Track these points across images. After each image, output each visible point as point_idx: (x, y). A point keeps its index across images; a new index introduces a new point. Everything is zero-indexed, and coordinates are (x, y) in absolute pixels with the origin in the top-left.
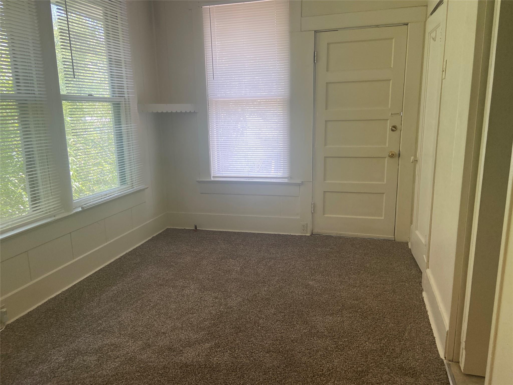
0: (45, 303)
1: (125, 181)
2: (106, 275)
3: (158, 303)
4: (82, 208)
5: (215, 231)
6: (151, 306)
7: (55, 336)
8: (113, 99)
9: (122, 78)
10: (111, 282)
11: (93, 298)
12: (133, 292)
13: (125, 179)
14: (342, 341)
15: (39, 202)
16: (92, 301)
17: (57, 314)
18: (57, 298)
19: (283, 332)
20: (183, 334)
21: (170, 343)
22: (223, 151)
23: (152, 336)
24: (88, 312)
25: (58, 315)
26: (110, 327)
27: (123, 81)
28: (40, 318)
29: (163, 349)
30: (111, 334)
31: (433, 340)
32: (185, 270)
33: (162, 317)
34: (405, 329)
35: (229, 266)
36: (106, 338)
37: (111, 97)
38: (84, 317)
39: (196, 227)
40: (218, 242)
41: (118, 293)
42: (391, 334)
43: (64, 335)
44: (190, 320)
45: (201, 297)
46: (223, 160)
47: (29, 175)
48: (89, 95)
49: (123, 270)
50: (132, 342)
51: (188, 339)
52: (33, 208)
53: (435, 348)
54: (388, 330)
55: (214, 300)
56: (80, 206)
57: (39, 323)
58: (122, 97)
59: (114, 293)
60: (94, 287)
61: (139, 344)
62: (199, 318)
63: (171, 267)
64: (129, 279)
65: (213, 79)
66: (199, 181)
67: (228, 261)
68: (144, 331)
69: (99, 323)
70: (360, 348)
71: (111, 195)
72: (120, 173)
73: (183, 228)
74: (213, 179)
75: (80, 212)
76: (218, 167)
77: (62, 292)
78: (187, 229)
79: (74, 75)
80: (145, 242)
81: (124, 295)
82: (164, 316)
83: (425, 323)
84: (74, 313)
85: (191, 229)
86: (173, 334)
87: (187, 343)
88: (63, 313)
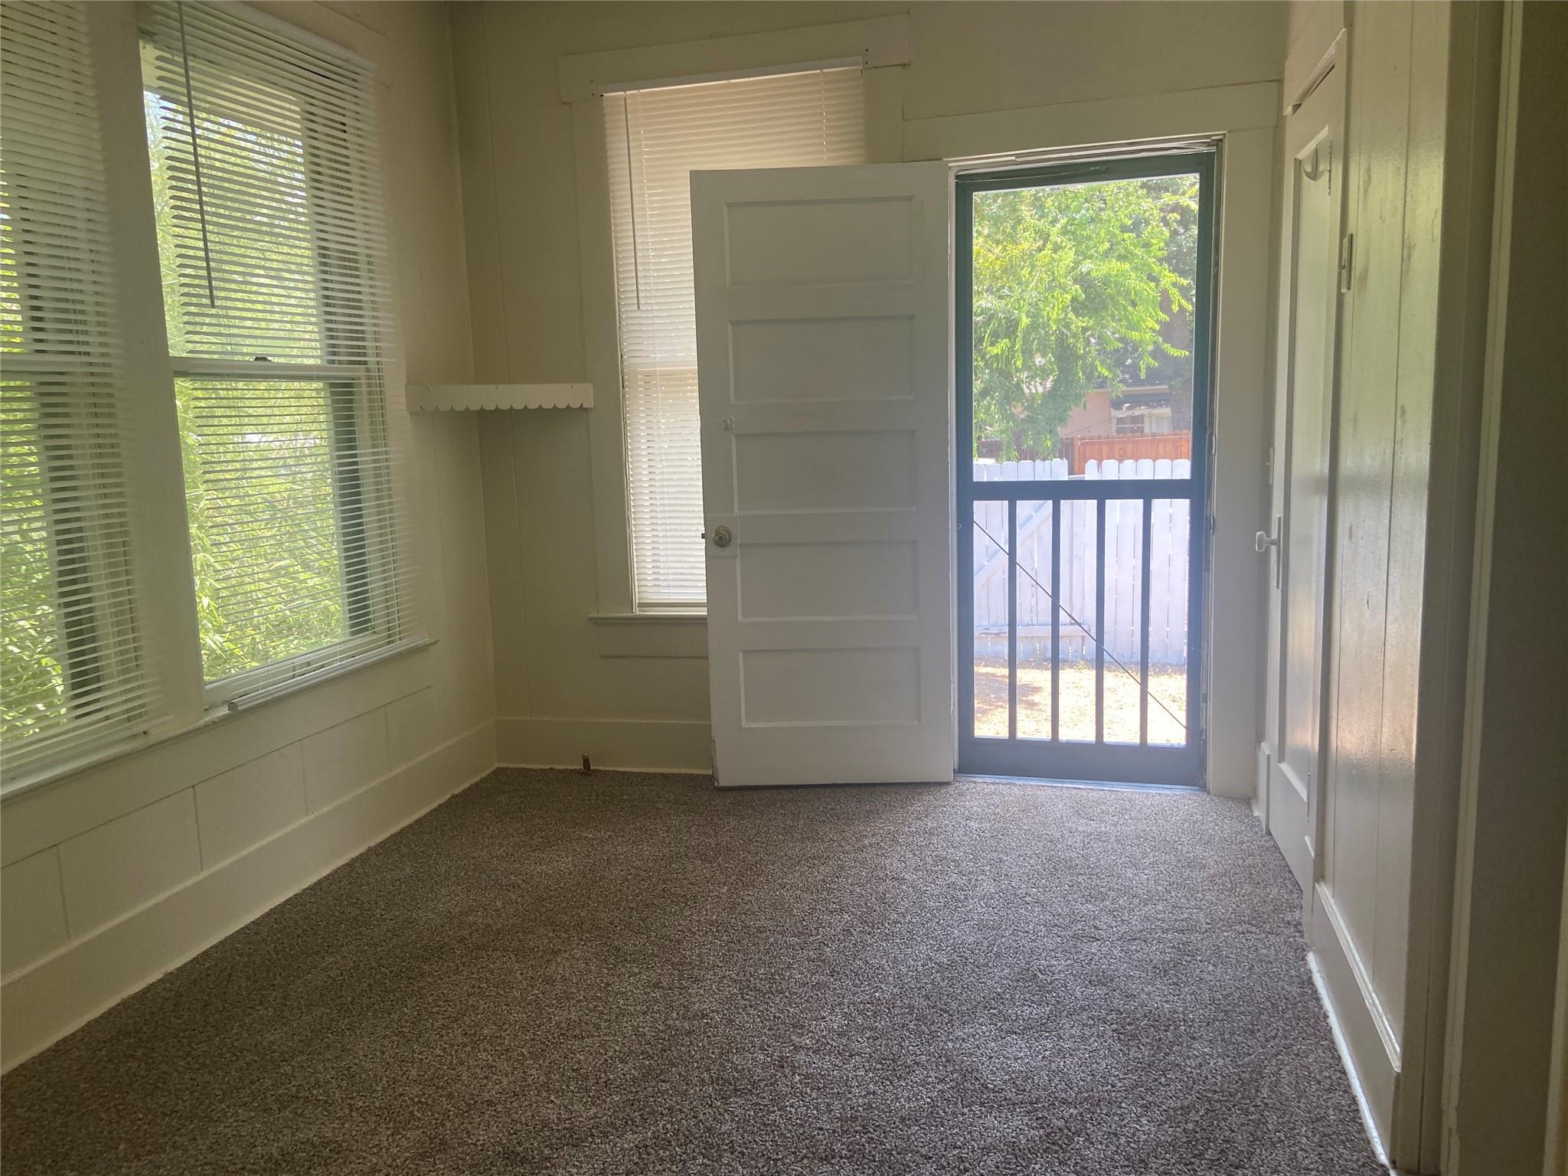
0: (110, 1010)
1: (365, 622)
2: (306, 918)
3: (472, 1006)
4: (232, 706)
5: (648, 774)
6: (447, 1015)
7: (141, 1116)
8: (333, 370)
9: (360, 308)
10: (319, 941)
11: (263, 992)
12: (391, 972)
13: (367, 614)
14: (1062, 1118)
15: (99, 689)
16: (261, 1004)
17: (150, 1045)
18: (149, 995)
19: (874, 1093)
20: (550, 1105)
21: (512, 1135)
22: (670, 524)
23: (452, 1113)
24: (247, 1038)
25: (153, 1049)
26: (317, 1084)
27: (361, 316)
28: (95, 1061)
29: (490, 1153)
30: (320, 1109)
31: (1350, 1107)
32: (554, 899)
33: (485, 1050)
34: (1260, 1073)
35: (692, 884)
36: (307, 1120)
37: (325, 364)
38: (235, 1055)
39: (586, 762)
40: (658, 809)
41: (342, 974)
42: (1218, 1089)
43: (171, 1114)
44: (572, 1058)
45: (607, 984)
46: (670, 552)
47: (67, 605)
48: (257, 359)
49: (359, 902)
50: (389, 1132)
51: (570, 1119)
52: (77, 707)
53: (1359, 1133)
54: (1207, 1078)
55: (649, 990)
56: (224, 703)
57: (92, 1078)
58: (360, 363)
59: (329, 976)
60: (268, 957)
61: (412, 1138)
62: (602, 1051)
63: (509, 891)
64: (376, 930)
65: (636, 308)
66: (596, 618)
67: (690, 867)
68: (427, 1096)
69: (282, 1074)
70: (1123, 1140)
71: (323, 666)
72: (349, 596)
73: (548, 767)
74: (640, 610)
75: (225, 719)
76: (654, 573)
77: (166, 975)
78: (559, 770)
79: (212, 297)
80: (430, 814)
81: (363, 980)
82: (490, 1048)
83: (1320, 1051)
84: (201, 1042)
85: (572, 768)
86: (521, 1107)
87: (564, 1136)
88: (168, 1044)
